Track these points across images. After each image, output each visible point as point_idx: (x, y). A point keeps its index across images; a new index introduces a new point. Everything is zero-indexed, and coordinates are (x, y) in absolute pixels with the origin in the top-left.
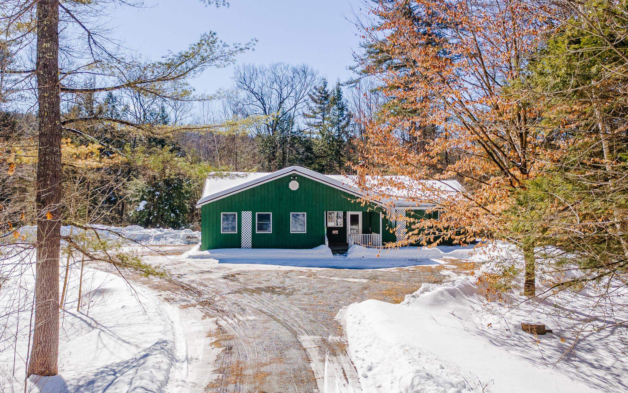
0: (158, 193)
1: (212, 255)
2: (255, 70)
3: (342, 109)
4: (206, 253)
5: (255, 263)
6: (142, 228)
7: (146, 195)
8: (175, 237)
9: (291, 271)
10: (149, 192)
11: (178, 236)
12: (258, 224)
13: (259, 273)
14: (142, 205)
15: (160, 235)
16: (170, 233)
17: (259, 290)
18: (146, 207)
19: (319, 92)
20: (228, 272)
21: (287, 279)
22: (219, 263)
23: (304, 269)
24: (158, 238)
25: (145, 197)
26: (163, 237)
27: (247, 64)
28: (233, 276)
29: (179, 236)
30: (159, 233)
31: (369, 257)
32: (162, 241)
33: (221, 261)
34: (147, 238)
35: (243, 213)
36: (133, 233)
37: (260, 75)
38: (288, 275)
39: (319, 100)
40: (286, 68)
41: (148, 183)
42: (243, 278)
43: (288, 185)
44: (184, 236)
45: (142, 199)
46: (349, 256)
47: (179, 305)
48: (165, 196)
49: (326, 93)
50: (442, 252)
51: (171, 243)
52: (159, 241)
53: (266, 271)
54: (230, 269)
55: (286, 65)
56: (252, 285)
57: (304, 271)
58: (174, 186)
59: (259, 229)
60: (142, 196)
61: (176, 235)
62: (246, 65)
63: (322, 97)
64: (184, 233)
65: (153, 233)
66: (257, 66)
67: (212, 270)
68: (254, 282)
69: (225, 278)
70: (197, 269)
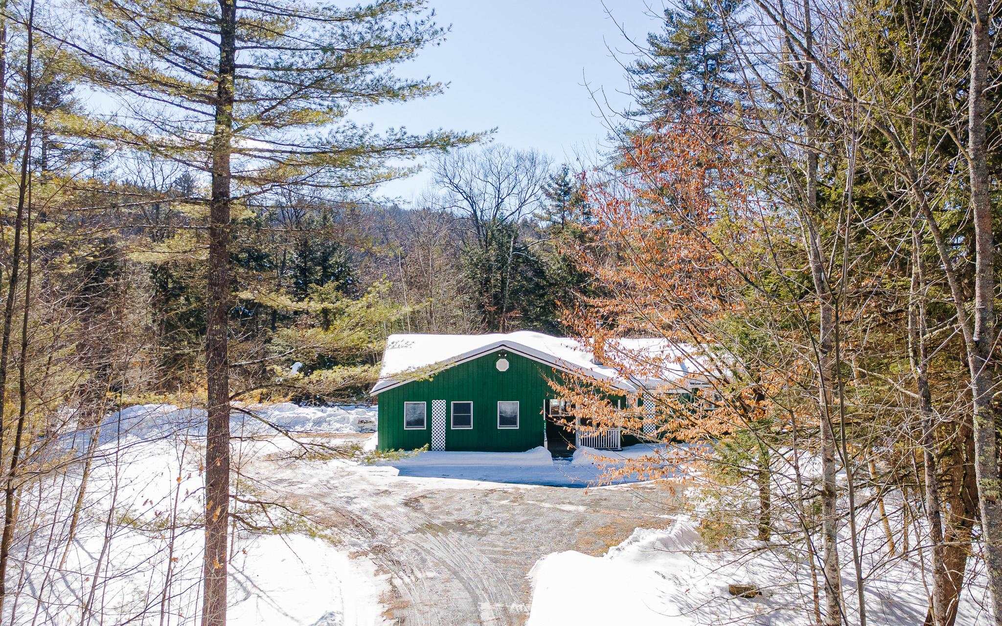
9: (492, 491)
11: (346, 420)
12: (454, 417)
13: (450, 495)
15: (321, 417)
16: (335, 415)
17: (446, 527)
19: (557, 184)
21: (484, 507)
22: (400, 475)
23: (509, 487)
24: (318, 423)
26: (325, 421)
28: (417, 500)
29: (348, 419)
30: (320, 414)
33: (404, 471)
34: (303, 422)
35: (434, 402)
36: (284, 413)
38: (487, 498)
39: (556, 195)
40: (507, 153)
42: (428, 505)
44: (355, 419)
46: (574, 462)
47: (348, 553)
49: (566, 184)
53: (459, 491)
54: (414, 487)
55: (506, 148)
56: (439, 518)
57: (510, 490)
59: (456, 424)
61: (344, 418)
63: (562, 191)
64: (355, 415)
65: (312, 415)
67: (390, 490)
68: (441, 512)
69: (406, 504)
70: (371, 487)
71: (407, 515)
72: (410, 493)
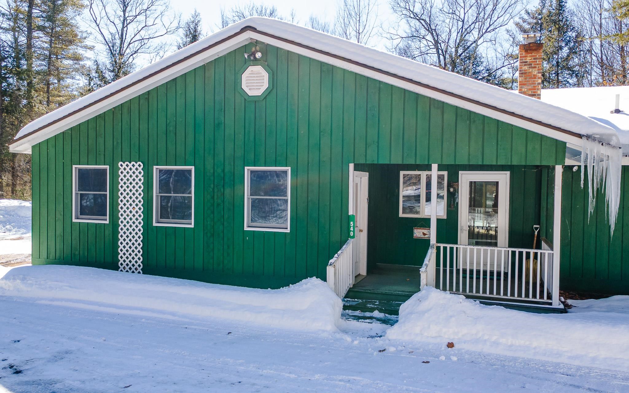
12: (160, 199)
35: (122, 166)
43: (239, 82)
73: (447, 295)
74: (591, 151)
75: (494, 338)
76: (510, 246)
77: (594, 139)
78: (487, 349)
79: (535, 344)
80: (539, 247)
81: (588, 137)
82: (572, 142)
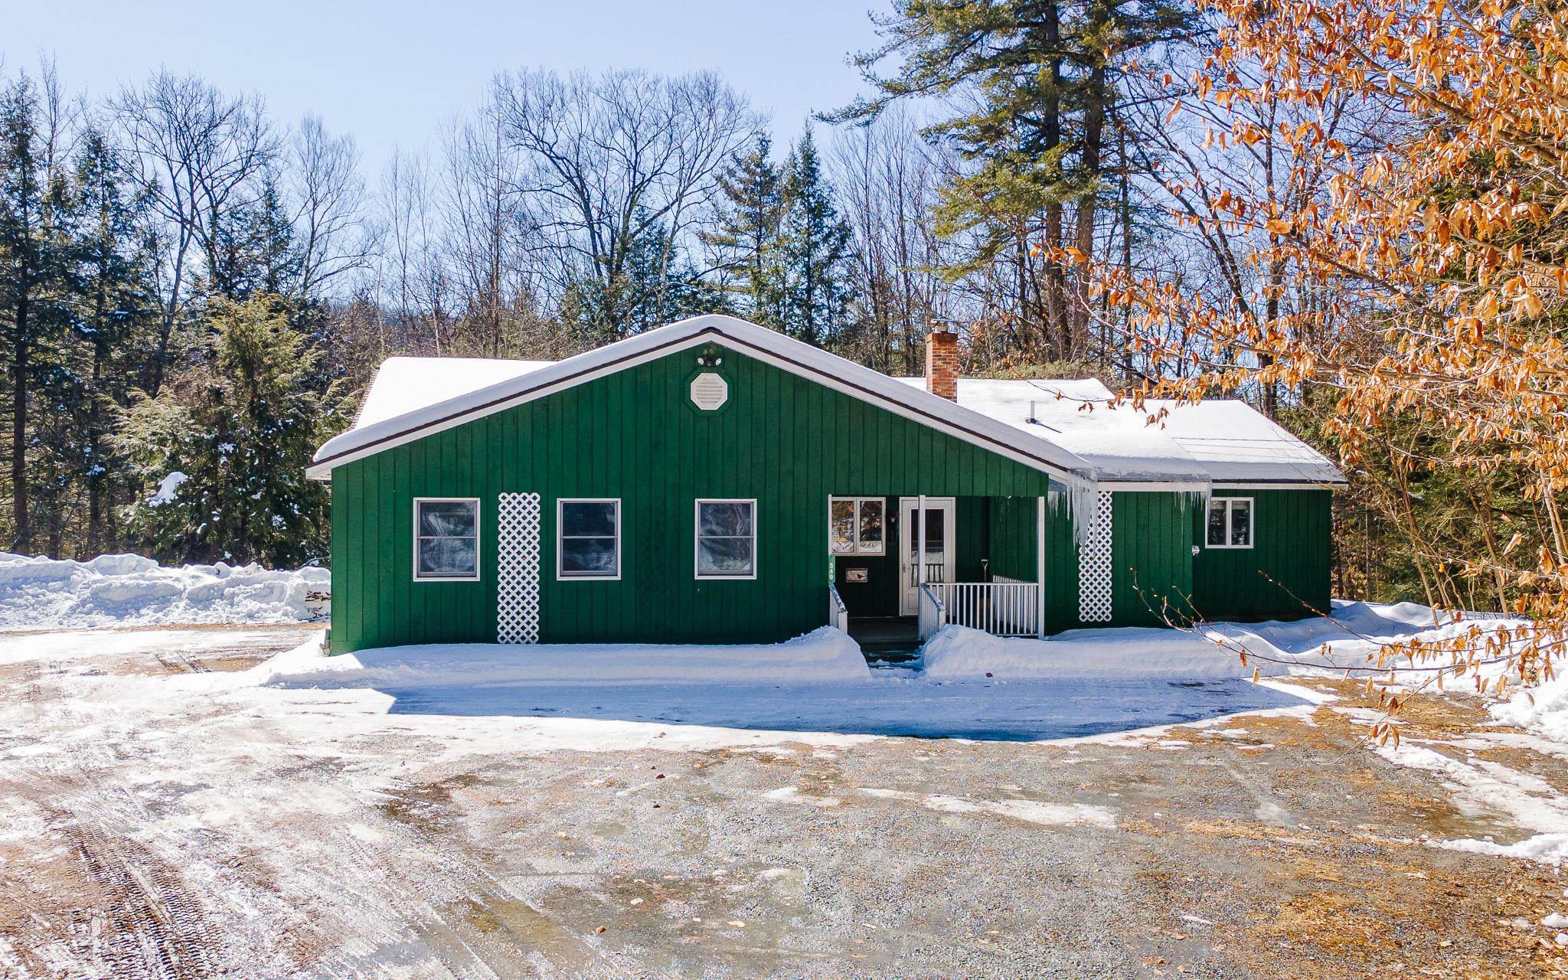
0: (229, 447)
1: (372, 671)
2: (557, 86)
3: (818, 210)
4: (348, 662)
5: (551, 712)
6: (155, 563)
7: (188, 454)
8: (267, 594)
9: (720, 755)
10: (197, 442)
11: (276, 593)
12: (566, 542)
13: (568, 771)
14: (169, 488)
15: (211, 587)
16: (247, 582)
18: (185, 493)
19: (747, 170)
20: (416, 768)
21: (713, 816)
22: (394, 710)
23: (770, 741)
24: (202, 599)
25: (184, 460)
26: (222, 596)
27: (533, 70)
28: (438, 793)
29: (283, 591)
30: (211, 580)
31: (1013, 675)
32: (219, 611)
33: (408, 701)
34: (163, 598)
35: (506, 500)
36: (115, 580)
37: (573, 106)
38: (712, 783)
39: (746, 190)
40: (653, 86)
41: (193, 414)
42: (485, 813)
43: (685, 392)
44: (297, 589)
45: (173, 464)
46: (933, 672)
48: (252, 458)
49: (766, 173)
50: (1280, 653)
51: (251, 616)
52: (206, 608)
53: (598, 759)
54: (432, 747)
55: (650, 79)
56: (529, 871)
57: (781, 753)
58: (285, 425)
59: (569, 565)
60: (173, 457)
61: (271, 589)
62: (530, 72)
63: (756, 183)
64: (301, 581)
65: (188, 582)
66: (564, 79)
67: (345, 757)
68: (539, 842)
69: (392, 811)
70: (277, 747)
71: (385, 860)
72: (415, 767)
73: (971, 631)
74: (1076, 485)
75: (1023, 665)
76: (957, 581)
77: (1077, 474)
78: (1021, 675)
79: (1057, 666)
80: (990, 580)
81: (1073, 471)
82: (1054, 474)
